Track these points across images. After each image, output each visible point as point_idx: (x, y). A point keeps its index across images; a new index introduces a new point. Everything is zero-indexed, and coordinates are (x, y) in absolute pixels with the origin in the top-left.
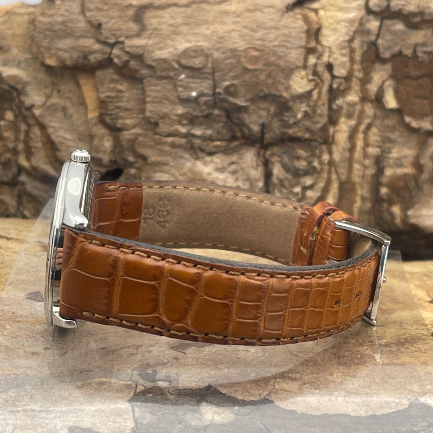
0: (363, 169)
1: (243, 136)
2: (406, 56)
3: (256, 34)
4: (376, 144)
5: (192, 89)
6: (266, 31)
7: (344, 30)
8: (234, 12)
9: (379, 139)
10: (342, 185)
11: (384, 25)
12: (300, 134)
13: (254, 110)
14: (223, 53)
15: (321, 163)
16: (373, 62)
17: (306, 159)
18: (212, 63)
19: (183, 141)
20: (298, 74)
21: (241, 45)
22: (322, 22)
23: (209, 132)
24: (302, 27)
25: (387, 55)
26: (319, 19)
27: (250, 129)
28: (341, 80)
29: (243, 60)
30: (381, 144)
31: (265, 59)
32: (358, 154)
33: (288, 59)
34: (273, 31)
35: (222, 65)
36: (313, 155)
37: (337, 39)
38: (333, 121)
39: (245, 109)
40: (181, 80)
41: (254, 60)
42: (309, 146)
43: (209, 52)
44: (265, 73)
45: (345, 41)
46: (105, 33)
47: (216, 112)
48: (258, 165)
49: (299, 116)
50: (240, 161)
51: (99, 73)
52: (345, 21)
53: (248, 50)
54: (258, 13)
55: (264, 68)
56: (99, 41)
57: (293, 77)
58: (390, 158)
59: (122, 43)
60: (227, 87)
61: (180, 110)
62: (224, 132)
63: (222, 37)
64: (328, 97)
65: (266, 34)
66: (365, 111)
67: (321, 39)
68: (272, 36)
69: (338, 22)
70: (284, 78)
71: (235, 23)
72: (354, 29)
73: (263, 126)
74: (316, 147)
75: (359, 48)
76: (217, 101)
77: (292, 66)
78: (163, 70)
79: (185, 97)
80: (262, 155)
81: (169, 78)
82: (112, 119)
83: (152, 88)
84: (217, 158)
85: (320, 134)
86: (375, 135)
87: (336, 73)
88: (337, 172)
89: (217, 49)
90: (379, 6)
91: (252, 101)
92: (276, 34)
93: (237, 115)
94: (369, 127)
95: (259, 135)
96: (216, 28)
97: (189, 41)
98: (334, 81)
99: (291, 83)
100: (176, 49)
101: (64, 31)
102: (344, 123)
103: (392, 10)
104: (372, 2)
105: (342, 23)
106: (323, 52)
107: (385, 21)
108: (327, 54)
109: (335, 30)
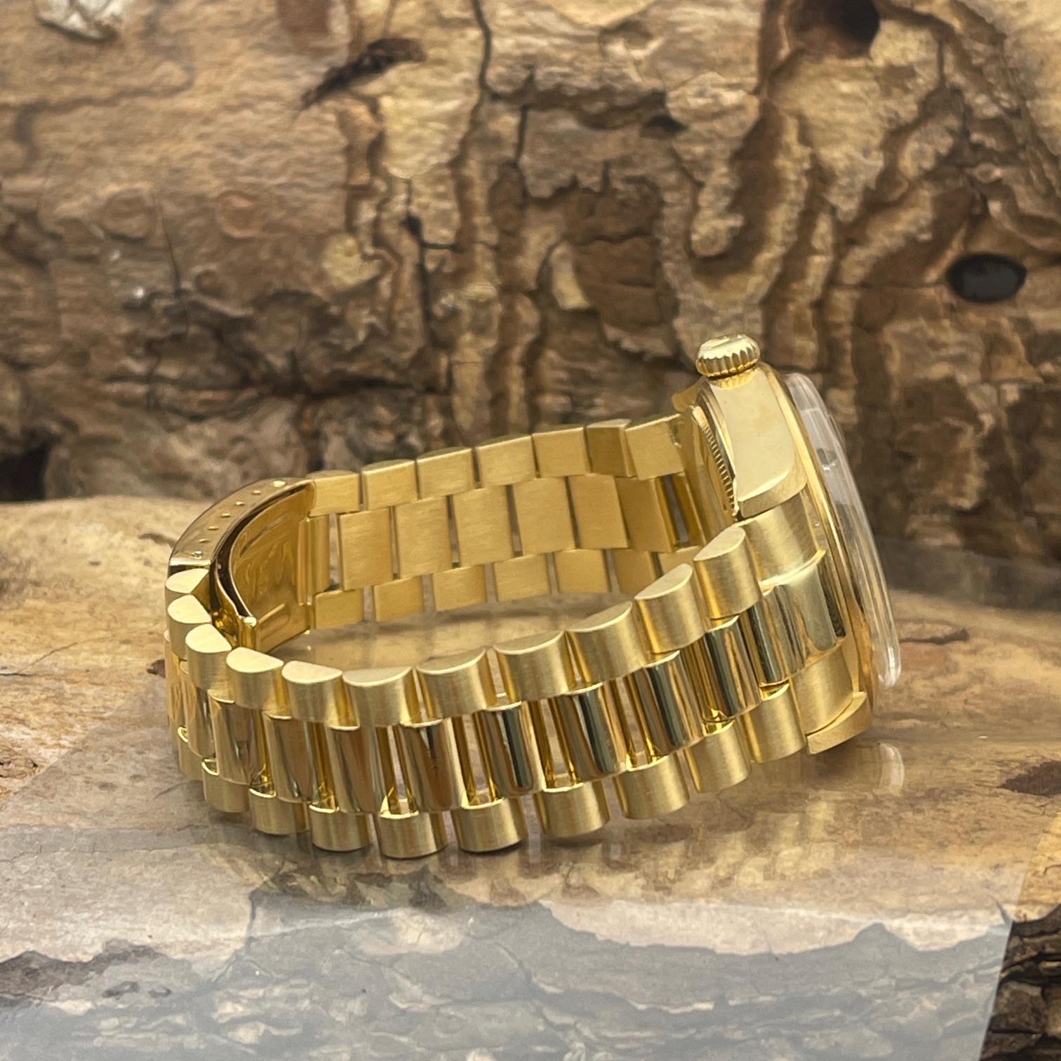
2: (588, 190)
3: (241, 162)
4: (559, 386)
6: (263, 154)
7: (438, 141)
8: (200, 114)
9: (564, 375)
11: (530, 123)
12: (377, 373)
14: (183, 204)
15: (426, 436)
16: (522, 207)
17: (392, 428)
18: (164, 226)
19: (140, 391)
20: (339, 247)
21: (213, 185)
22: (385, 125)
23: (193, 371)
24: (337, 141)
25: (543, 190)
26: (379, 119)
28: (442, 252)
29: (221, 219)
30: (570, 388)
31: (264, 217)
32: (515, 413)
33: (309, 214)
34: (276, 152)
35: (183, 232)
36: (407, 420)
37: (423, 162)
41: (243, 218)
43: (157, 203)
44: (267, 246)
45: (439, 166)
47: (193, 330)
49: (361, 335)
50: (253, 435)
52: (437, 118)
53: (226, 198)
54: (248, 114)
55: (265, 235)
57: (330, 252)
61: (125, 327)
63: (177, 171)
65: (261, 161)
66: (518, 315)
67: (387, 163)
68: (273, 165)
69: (424, 121)
70: (309, 257)
71: (200, 137)
72: (459, 136)
73: (293, 357)
74: (411, 401)
75: (481, 179)
79: (124, 300)
80: (309, 419)
84: (212, 427)
85: (413, 372)
86: (553, 367)
87: (428, 237)
90: (509, 82)
91: (258, 305)
92: (283, 160)
94: (535, 350)
96: (167, 149)
97: (118, 180)
98: (426, 256)
99: (327, 265)
100: (95, 198)
102: (471, 345)
103: (541, 88)
104: (492, 74)
105: (433, 125)
106: (390, 193)
107: (532, 114)
108: (403, 197)
109: (417, 140)
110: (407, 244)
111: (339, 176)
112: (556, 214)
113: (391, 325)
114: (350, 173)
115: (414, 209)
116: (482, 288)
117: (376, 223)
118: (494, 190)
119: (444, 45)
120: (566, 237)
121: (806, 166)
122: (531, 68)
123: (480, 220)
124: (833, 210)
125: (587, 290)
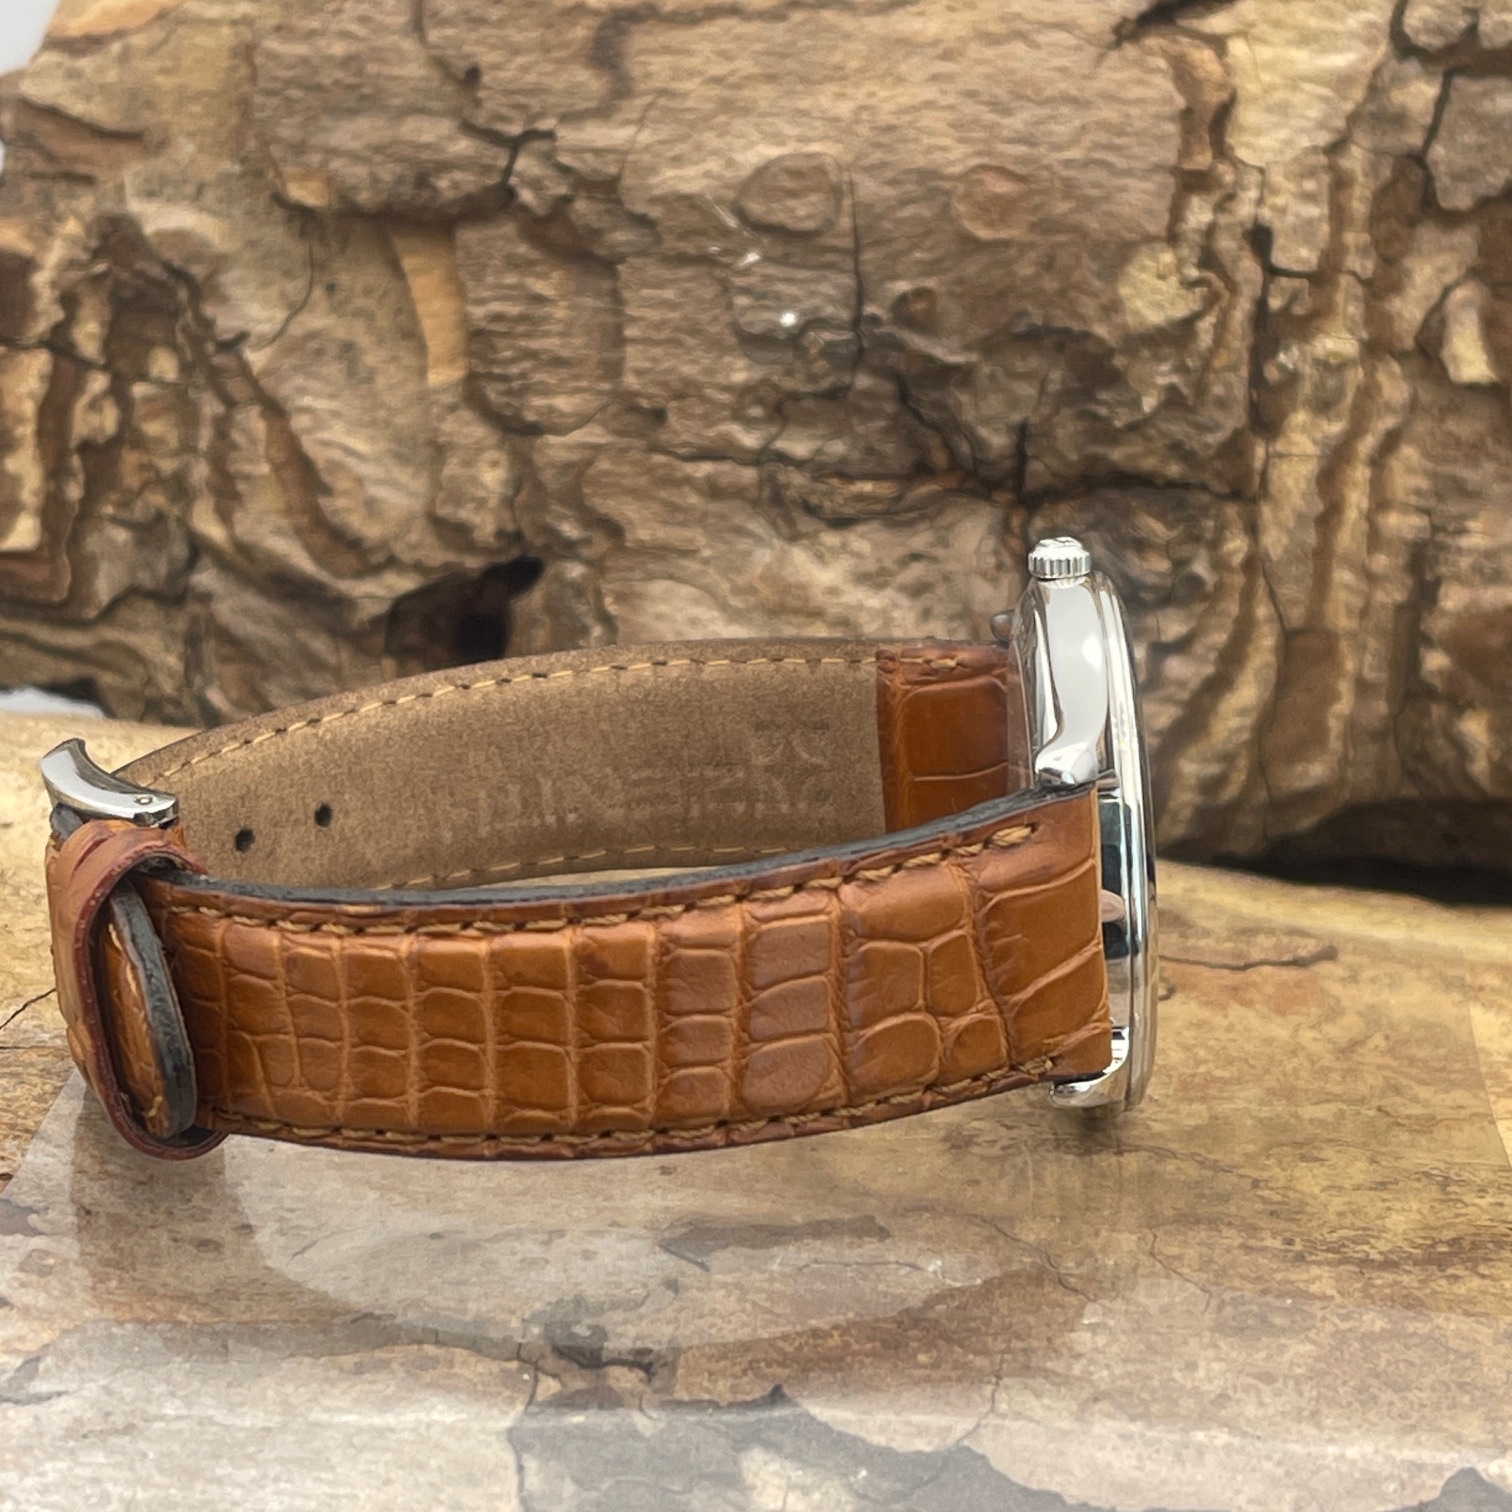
0: (1364, 587)
1: (955, 464)
3: (1007, 121)
4: (1413, 500)
5: (782, 303)
6: (1044, 112)
7: (1315, 112)
8: (935, 43)
9: (1424, 483)
10: (1289, 638)
11: (1453, 94)
12: (1149, 464)
13: (992, 377)
14: (893, 182)
15: (1219, 564)
16: (1412, 223)
17: (1166, 550)
18: (854, 215)
19: (749, 475)
20: (1148, 263)
21: (956, 157)
22: (1236, 81)
23: (838, 448)
24: (1167, 100)
25: (1461, 199)
26: (1228, 70)
27: (977, 444)
28: (1297, 283)
29: (960, 208)
30: (1432, 503)
31: (1036, 208)
32: (1348, 536)
33: (1114, 208)
34: (1065, 110)
35: (887, 225)
36: (1195, 538)
37: (1289, 143)
38: (1265, 420)
39: (963, 376)
40: (747, 271)
41: (999, 209)
42: (1182, 504)
43: (845, 177)
44: (1033, 255)
45: (1314, 149)
46: (491, 101)
47: (863, 381)
48: (1000, 566)
49: (1149, 403)
50: (939, 552)
51: (468, 236)
52: (1315, 79)
53: (975, 177)
54: (1019, 48)
55: (1032, 237)
56: (468, 128)
57: (1132, 270)
58: (1459, 551)
59: (549, 135)
60: (903, 299)
61: (740, 372)
62: (889, 448)
63: (888, 129)
64: (1249, 341)
65: (1041, 121)
66: (1378, 387)
67: (1231, 140)
68: (1061, 130)
69: (1294, 82)
70: (1099, 276)
71: (935, 78)
72: (1348, 107)
73: (1022, 432)
74: (1204, 510)
75: (1366, 175)
76: (866, 344)
77: (1127, 235)
78: (685, 234)
79: (756, 330)
80: (1017, 531)
81: (703, 260)
82: (510, 393)
83: (646, 292)
84: (862, 536)
85: (1218, 465)
86: (1410, 470)
87: (1279, 258)
88: (1272, 596)
89: (872, 169)
90: (1439, 31)
91: (988, 347)
92: (1077, 123)
93: (935, 395)
94: (1391, 442)
95: (1008, 464)
96: (872, 94)
97: (778, 139)
98: (1272, 287)
99: (1124, 291)
100: (730, 163)
101: (351, 87)
102: (1304, 429)
103: (1486, 44)
104: (1414, 19)
105: (1308, 87)
106: (1239, 185)
107: (1460, 82)
108: (1253, 194)
109: (1281, 109)
110: (1248, 269)
111: (1169, 155)
112: (1465, 238)
113: (1201, 389)
114: (1185, 152)
115: (1266, 214)
116: (1337, 342)
117: (1210, 231)
120: (1474, 273)
122: (1474, 13)
123: (1350, 238)
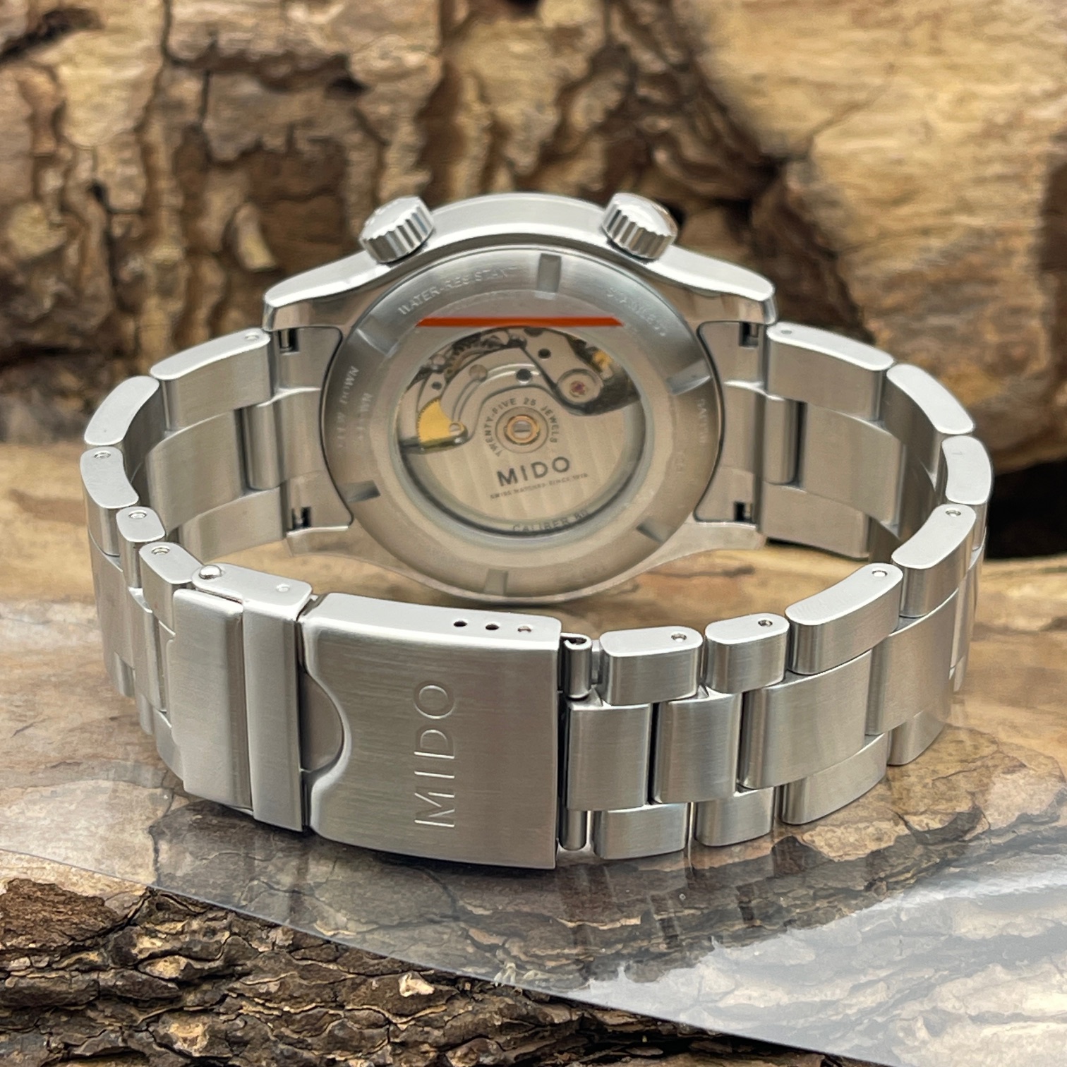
2: (272, 153)
7: (121, 108)
11: (212, 88)
12: (61, 340)
16: (203, 171)
20: (25, 216)
22: (65, 93)
24: (18, 111)
25: (228, 153)
26: (59, 87)
28: (128, 218)
37: (108, 129)
38: (128, 306)
45: (123, 132)
49: (48, 303)
52: (117, 86)
57: (15, 221)
64: (105, 257)
67: (68, 132)
69: (106, 88)
72: (142, 102)
74: (100, 366)
75: (164, 144)
85: (102, 336)
87: (116, 202)
90: (191, 48)
98: (113, 223)
102: (157, 308)
103: (224, 54)
104: (174, 41)
105: (116, 93)
106: (75, 160)
107: (214, 79)
108: (88, 164)
109: (99, 108)
110: (93, 211)
111: (24, 144)
112: (240, 177)
113: (78, 291)
114: (35, 141)
115: (100, 176)
116: (167, 251)
117: (62, 192)
118: (178, 157)
119: (122, 13)
120: (253, 198)
121: (486, 123)
122: (212, 34)
123: (164, 184)
124: (511, 165)
125: (272, 248)
